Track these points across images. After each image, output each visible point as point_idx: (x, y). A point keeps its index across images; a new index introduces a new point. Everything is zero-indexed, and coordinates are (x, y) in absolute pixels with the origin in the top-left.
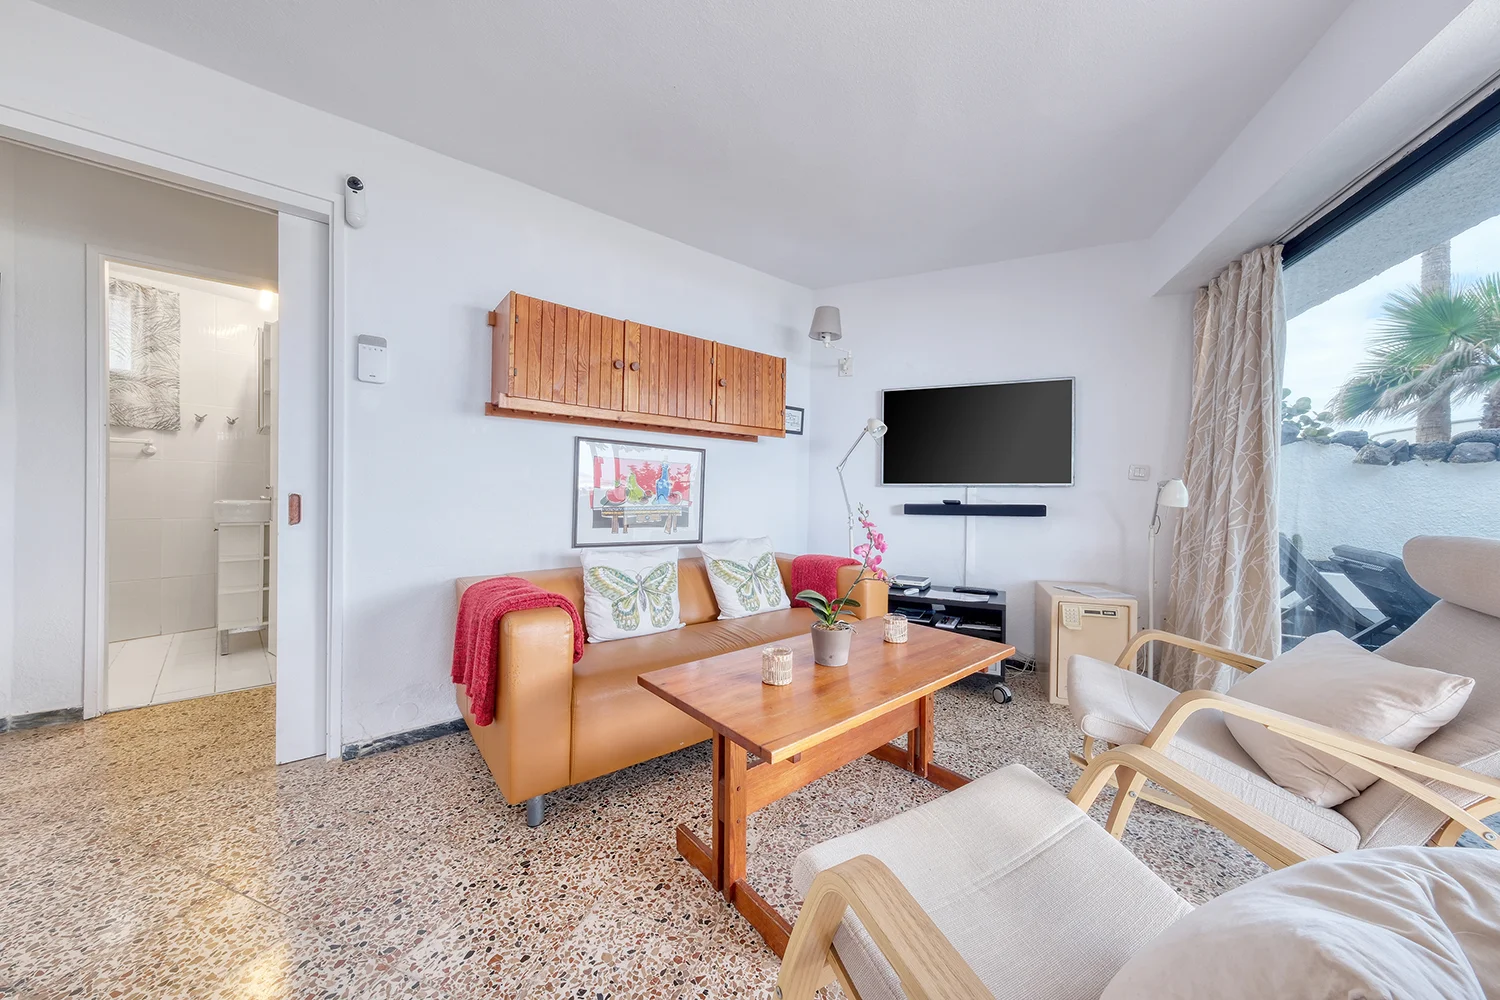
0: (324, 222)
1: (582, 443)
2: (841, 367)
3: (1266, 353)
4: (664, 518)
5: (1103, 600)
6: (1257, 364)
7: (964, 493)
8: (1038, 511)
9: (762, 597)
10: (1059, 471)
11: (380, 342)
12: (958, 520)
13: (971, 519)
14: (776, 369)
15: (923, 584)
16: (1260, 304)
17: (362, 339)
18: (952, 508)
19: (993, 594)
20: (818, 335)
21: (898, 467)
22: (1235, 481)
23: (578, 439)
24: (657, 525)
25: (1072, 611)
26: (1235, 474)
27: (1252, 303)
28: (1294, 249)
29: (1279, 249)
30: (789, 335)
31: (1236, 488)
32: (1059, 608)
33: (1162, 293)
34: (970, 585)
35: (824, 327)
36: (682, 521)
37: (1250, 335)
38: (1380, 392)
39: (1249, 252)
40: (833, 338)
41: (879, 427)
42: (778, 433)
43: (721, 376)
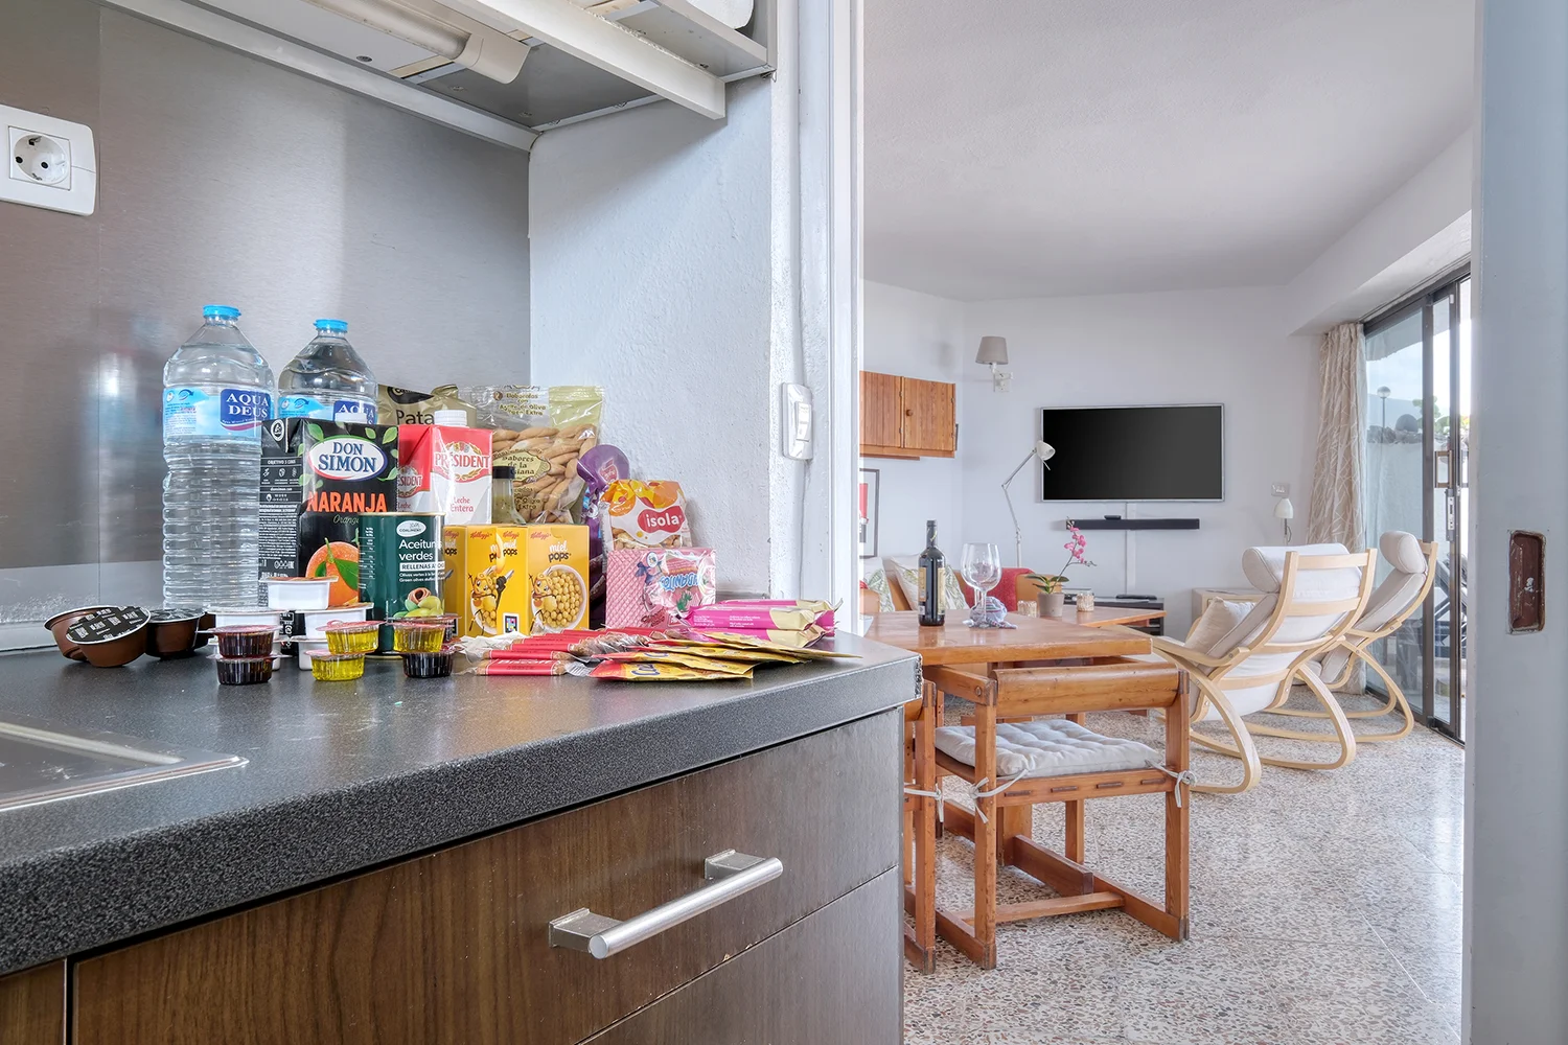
2: (998, 383)
3: (1353, 403)
6: (1348, 410)
7: (1124, 508)
8: (1192, 524)
10: (1208, 485)
12: (1116, 536)
13: (1131, 534)
14: (947, 393)
16: (1349, 368)
18: (1113, 523)
19: (1155, 598)
20: (983, 359)
21: (1059, 483)
22: (1337, 499)
26: (1336, 494)
27: (1346, 364)
28: (1369, 327)
29: (1360, 326)
30: (944, 352)
31: (1336, 505)
33: (1299, 333)
34: (1129, 593)
35: (989, 351)
36: (860, 538)
37: (1344, 388)
39: (1344, 323)
40: (999, 363)
41: (1048, 451)
42: (949, 453)
43: (907, 407)
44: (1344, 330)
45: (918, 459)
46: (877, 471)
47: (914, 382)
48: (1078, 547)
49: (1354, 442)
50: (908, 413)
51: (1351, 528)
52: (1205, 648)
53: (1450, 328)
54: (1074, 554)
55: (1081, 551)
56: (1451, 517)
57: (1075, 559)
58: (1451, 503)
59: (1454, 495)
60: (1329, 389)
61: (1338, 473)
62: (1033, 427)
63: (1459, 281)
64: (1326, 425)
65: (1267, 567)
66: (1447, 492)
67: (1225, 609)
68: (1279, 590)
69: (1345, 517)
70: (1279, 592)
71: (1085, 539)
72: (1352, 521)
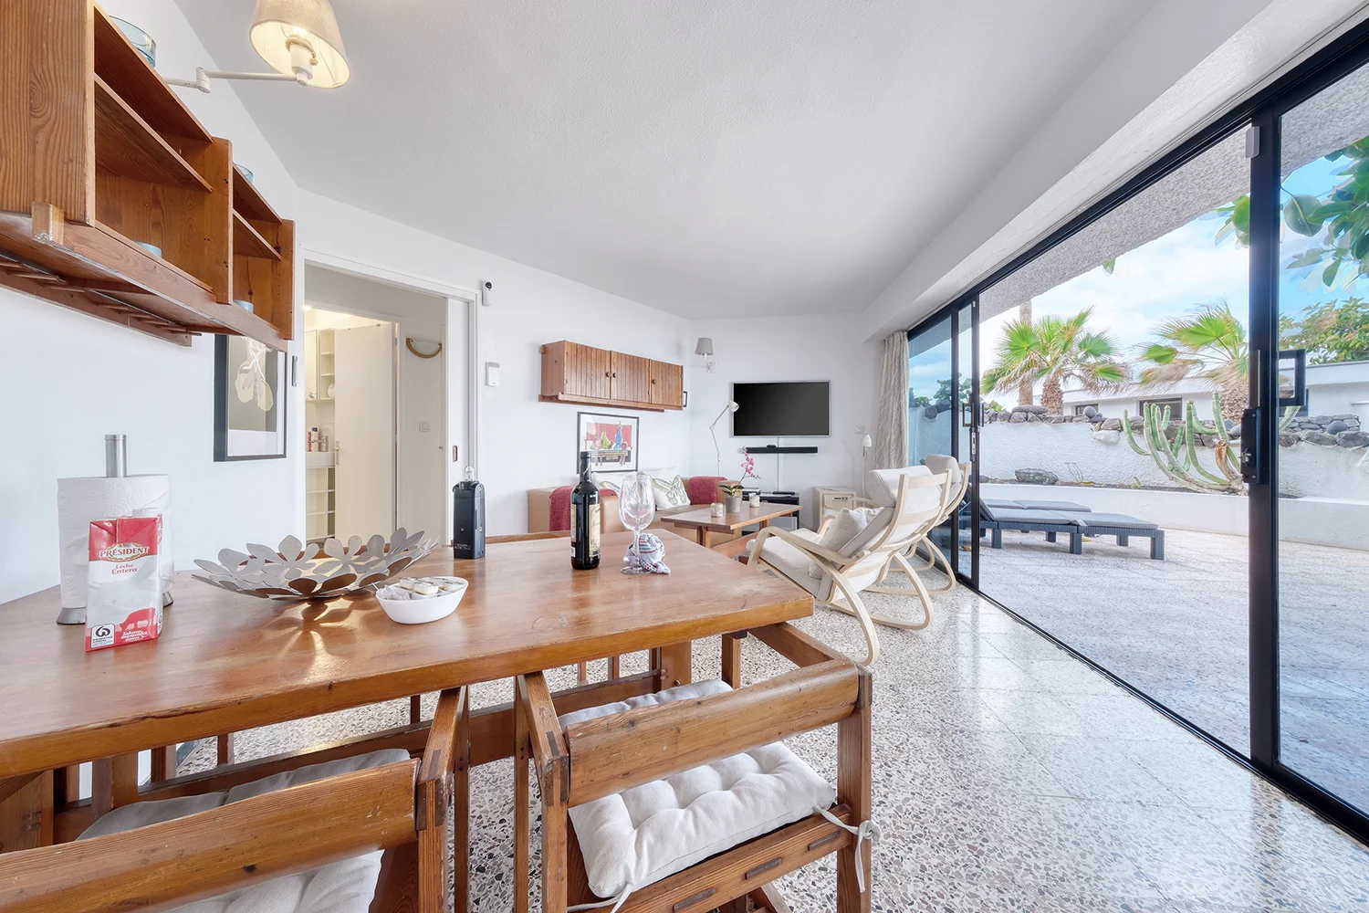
0: (468, 303)
1: (582, 415)
2: (709, 368)
3: (902, 378)
4: (619, 457)
5: (842, 493)
6: (899, 383)
7: (779, 439)
8: (814, 450)
9: (678, 498)
10: (823, 429)
11: (497, 365)
12: (773, 456)
13: (781, 455)
14: (678, 371)
15: (758, 491)
16: (899, 357)
17: (491, 364)
18: (771, 449)
19: (793, 494)
20: (699, 352)
21: (742, 425)
23: (579, 414)
24: (616, 461)
25: (829, 499)
28: (912, 334)
29: (906, 333)
30: (679, 349)
32: (823, 497)
33: (868, 339)
34: (780, 490)
35: (703, 347)
36: (628, 459)
38: (998, 379)
39: (896, 331)
40: (708, 354)
41: (735, 406)
42: (679, 408)
43: (654, 378)
44: (897, 336)
45: (663, 411)
46: (637, 418)
47: (658, 363)
48: (750, 466)
49: (903, 401)
50: (653, 382)
51: (901, 451)
52: (836, 548)
53: (952, 337)
54: (747, 471)
55: (752, 468)
56: (974, 445)
57: (747, 474)
58: (974, 436)
59: (976, 431)
60: (887, 371)
61: (894, 419)
62: (728, 393)
63: (979, 293)
64: (885, 392)
65: (884, 486)
66: (971, 430)
67: (850, 517)
68: (894, 506)
69: (897, 445)
70: (895, 507)
71: (754, 461)
72: (901, 448)
